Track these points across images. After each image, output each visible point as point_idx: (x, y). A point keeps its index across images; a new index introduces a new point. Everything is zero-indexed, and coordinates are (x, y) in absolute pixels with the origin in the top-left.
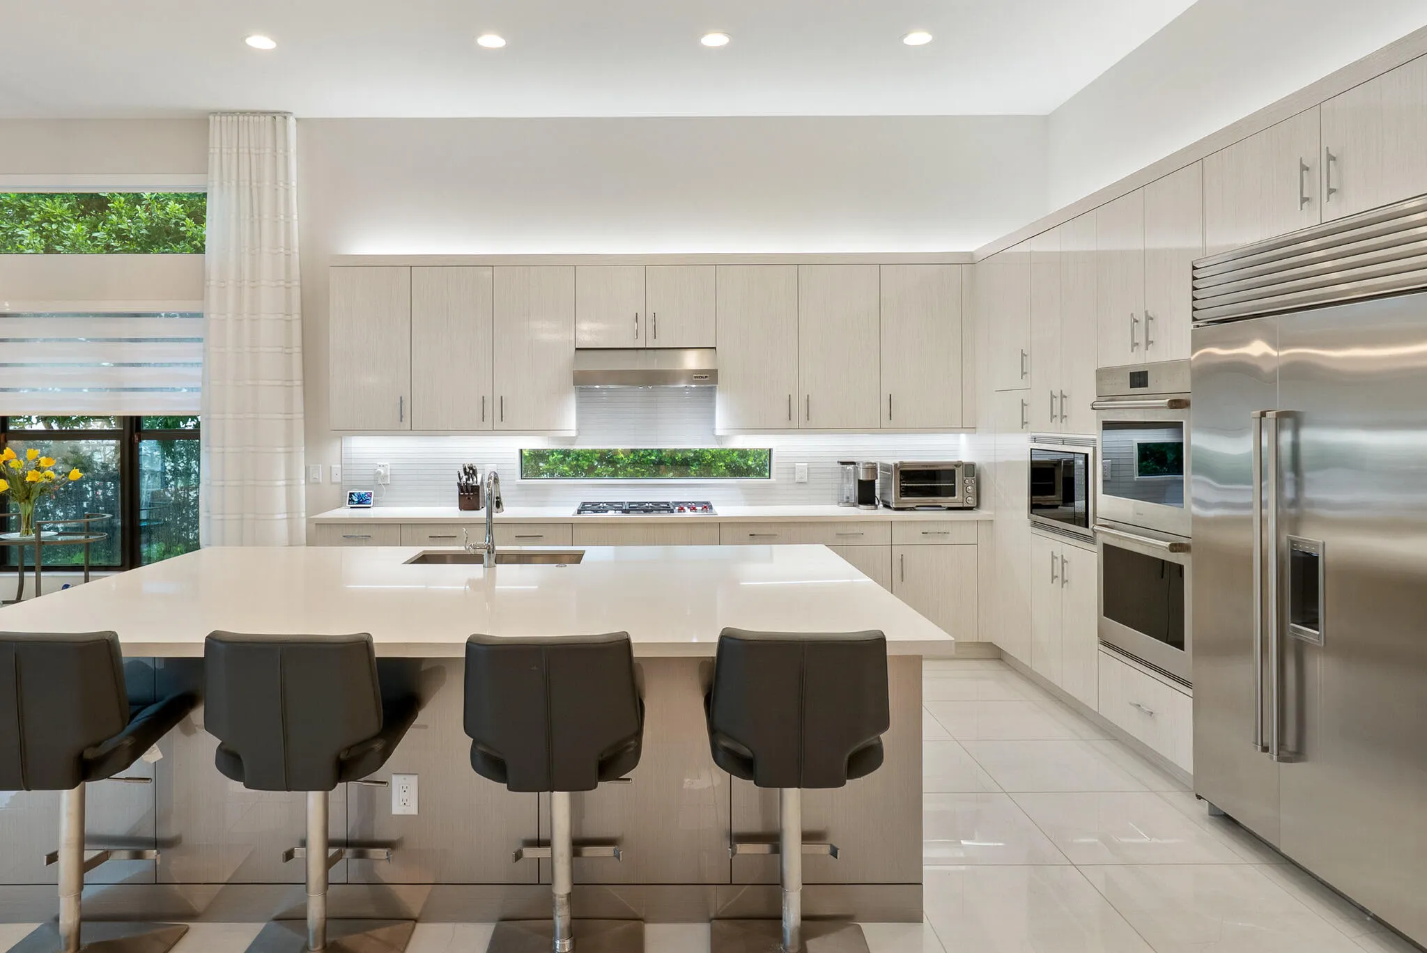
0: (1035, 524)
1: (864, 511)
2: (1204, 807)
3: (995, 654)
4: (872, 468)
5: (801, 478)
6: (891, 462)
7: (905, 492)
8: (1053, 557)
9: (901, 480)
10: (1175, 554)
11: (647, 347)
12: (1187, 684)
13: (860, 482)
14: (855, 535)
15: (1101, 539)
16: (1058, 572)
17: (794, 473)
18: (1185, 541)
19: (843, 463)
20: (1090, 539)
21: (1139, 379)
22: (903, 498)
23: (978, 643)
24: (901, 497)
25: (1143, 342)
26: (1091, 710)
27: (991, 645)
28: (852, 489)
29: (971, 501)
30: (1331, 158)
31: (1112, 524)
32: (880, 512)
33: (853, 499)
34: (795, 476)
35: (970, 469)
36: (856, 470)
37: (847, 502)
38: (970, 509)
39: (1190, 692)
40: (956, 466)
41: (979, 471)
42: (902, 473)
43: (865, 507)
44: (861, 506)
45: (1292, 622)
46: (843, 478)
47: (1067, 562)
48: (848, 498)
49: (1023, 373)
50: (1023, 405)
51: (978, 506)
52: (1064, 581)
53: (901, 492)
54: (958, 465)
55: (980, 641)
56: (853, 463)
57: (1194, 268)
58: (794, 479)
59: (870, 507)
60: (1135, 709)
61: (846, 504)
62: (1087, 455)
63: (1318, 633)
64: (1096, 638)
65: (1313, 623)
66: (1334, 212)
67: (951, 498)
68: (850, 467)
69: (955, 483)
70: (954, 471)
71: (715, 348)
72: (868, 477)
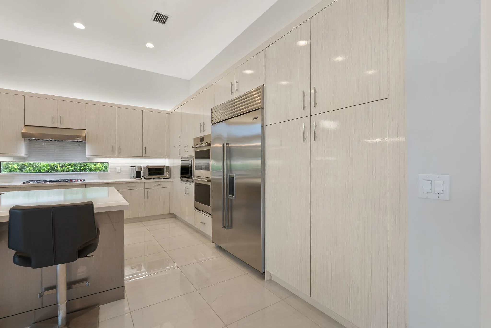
0: (182, 180)
1: (138, 180)
2: (214, 245)
3: (173, 216)
4: (140, 168)
5: (118, 171)
6: (145, 166)
7: (150, 174)
8: (185, 188)
9: (148, 171)
10: (208, 183)
11: (58, 127)
12: (210, 214)
13: (137, 172)
14: (134, 186)
15: (195, 181)
16: (186, 192)
17: (116, 170)
18: (210, 179)
19: (131, 167)
20: (192, 182)
21: (202, 139)
22: (149, 176)
23: (169, 214)
24: (148, 175)
25: (203, 130)
26: (193, 226)
27: (173, 214)
28: (134, 174)
29: (168, 176)
30: (237, 82)
31: (198, 177)
32: (143, 180)
33: (135, 177)
34: (116, 171)
35: (168, 168)
36: (136, 169)
37: (133, 178)
38: (168, 178)
39: (211, 216)
40: (164, 167)
41: (170, 168)
42: (149, 169)
43: (138, 179)
44: (137, 179)
45: (230, 195)
46: (132, 171)
47: (188, 189)
48: (133, 177)
49: (179, 141)
50: (179, 149)
51: (170, 178)
52: (187, 194)
53: (148, 174)
54: (165, 166)
55: (170, 213)
56: (135, 167)
57: (212, 110)
58: (116, 172)
59: (139, 179)
60: (201, 223)
61: (133, 179)
62: (192, 161)
63: (234, 196)
64: (194, 207)
65: (233, 195)
66: (237, 95)
67: (163, 176)
68: (134, 168)
69: (164, 171)
70: (164, 168)
71: (86, 130)
72: (139, 170)
